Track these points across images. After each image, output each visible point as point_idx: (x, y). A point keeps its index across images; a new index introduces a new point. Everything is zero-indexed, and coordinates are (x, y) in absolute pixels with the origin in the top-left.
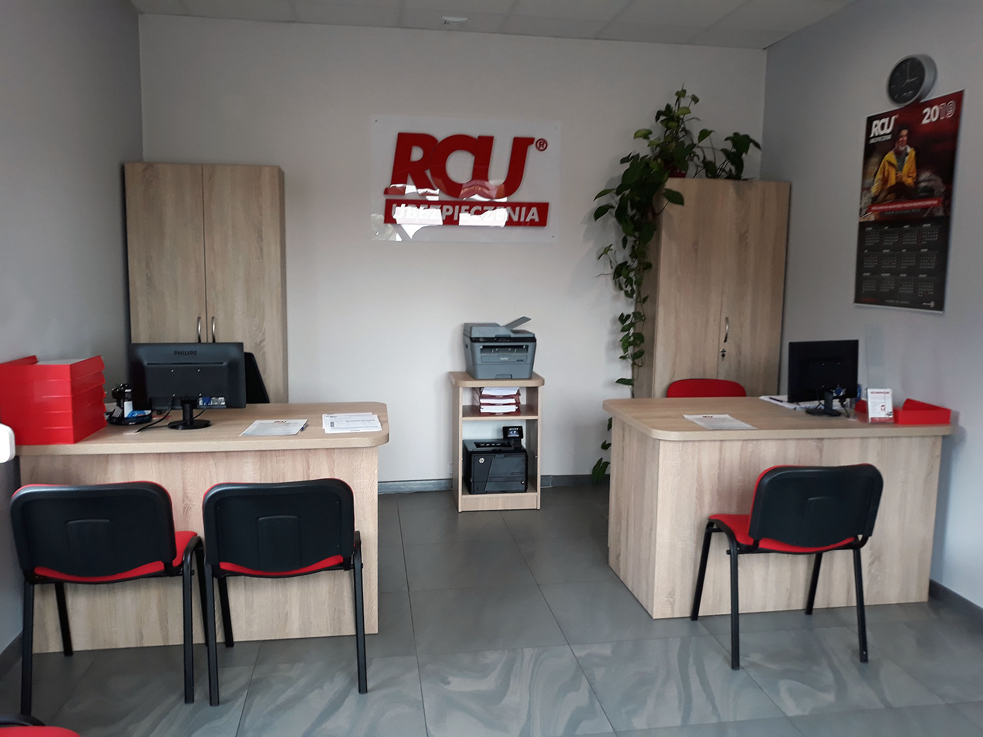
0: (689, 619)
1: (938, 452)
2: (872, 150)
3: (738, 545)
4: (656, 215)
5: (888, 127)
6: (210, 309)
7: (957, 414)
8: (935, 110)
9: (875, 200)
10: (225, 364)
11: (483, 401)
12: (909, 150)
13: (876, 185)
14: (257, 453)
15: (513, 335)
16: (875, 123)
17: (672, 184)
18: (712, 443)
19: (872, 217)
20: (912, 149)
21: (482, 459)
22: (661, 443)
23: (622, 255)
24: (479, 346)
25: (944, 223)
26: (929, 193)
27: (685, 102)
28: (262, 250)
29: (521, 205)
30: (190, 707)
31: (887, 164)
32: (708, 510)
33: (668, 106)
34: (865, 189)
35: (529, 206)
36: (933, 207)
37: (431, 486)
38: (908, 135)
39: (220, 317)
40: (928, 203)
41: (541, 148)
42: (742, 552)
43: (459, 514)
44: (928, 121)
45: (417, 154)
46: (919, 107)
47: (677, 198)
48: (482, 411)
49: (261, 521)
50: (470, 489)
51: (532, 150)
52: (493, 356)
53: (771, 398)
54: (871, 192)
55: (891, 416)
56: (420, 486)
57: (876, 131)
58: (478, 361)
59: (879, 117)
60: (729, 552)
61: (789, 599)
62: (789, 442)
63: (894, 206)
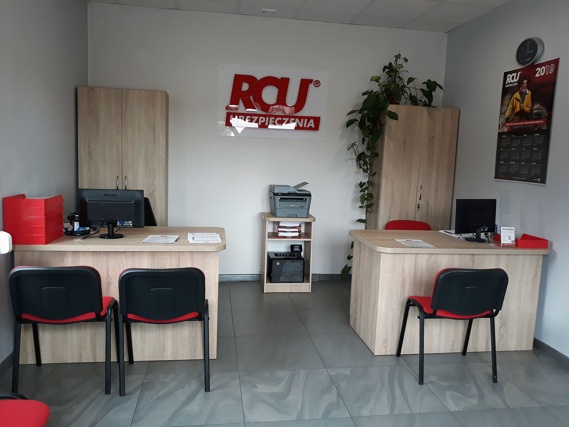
0: (395, 356)
1: (540, 264)
2: (506, 91)
3: (425, 313)
4: (382, 125)
5: (516, 79)
6: (124, 172)
7: (552, 243)
8: (543, 69)
9: (507, 120)
10: (132, 202)
11: (279, 229)
12: (528, 91)
13: (508, 111)
14: (150, 253)
15: (298, 192)
16: (508, 76)
17: (392, 108)
18: (411, 255)
19: (506, 130)
20: (529, 91)
21: (278, 263)
22: (382, 254)
23: (362, 148)
24: (278, 198)
25: (547, 133)
26: (539, 116)
27: (400, 61)
28: (155, 139)
29: (304, 118)
30: (108, 396)
31: (515, 99)
32: (408, 293)
33: (390, 64)
34: (502, 113)
35: (309, 118)
36: (541, 125)
37: (249, 278)
38: (527, 83)
39: (130, 177)
40: (538, 122)
41: (317, 86)
42: (427, 318)
43: (265, 294)
44: (539, 75)
45: (245, 87)
46: (533, 67)
47: (394, 116)
48: (279, 235)
49: (152, 290)
50: (271, 280)
51: (311, 86)
52: (286, 204)
53: (445, 232)
54: (505, 115)
55: (514, 243)
56: (242, 278)
57: (509, 80)
58: (278, 206)
59: (511, 72)
60: (419, 317)
61: (453, 346)
62: (455, 256)
63: (518, 124)
